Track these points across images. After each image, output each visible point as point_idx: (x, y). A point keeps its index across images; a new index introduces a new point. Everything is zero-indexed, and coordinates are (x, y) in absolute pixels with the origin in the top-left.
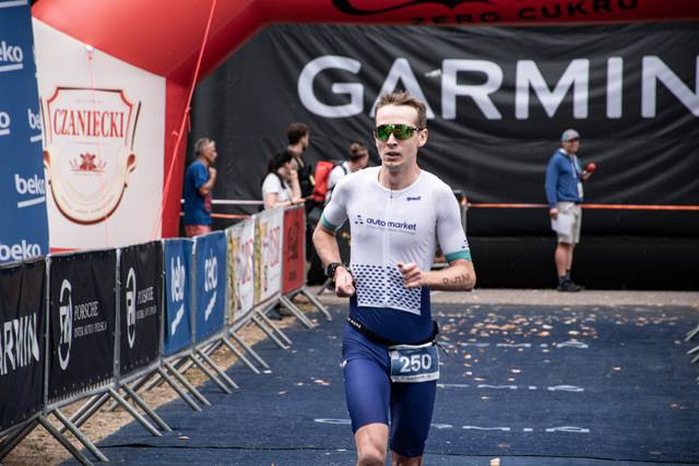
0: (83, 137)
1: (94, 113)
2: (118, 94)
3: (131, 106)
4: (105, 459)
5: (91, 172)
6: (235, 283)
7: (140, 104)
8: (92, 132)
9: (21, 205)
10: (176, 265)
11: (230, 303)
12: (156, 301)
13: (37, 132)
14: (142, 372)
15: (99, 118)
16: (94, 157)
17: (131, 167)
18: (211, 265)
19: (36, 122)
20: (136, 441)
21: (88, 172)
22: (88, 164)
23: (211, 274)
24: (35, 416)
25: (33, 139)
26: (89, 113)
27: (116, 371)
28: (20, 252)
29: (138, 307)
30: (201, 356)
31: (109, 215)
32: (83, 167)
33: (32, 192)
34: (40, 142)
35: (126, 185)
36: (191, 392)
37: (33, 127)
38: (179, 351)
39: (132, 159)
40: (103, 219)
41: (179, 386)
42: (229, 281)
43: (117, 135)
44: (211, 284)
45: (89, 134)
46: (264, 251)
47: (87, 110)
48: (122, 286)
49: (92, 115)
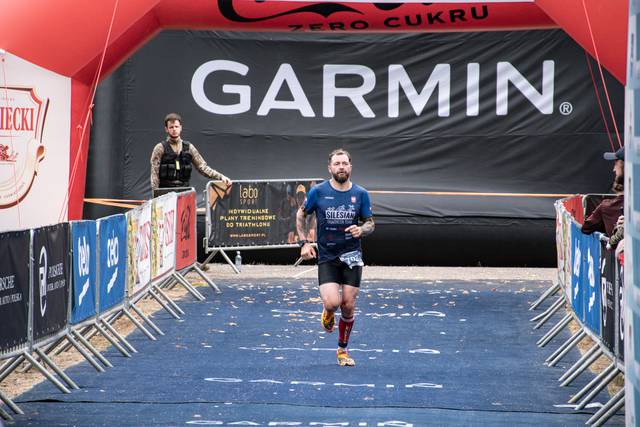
1: (7, 109)
2: (29, 93)
3: (40, 103)
4: (22, 412)
5: (4, 163)
6: (134, 260)
7: (48, 101)
8: (5, 126)
10: (82, 244)
11: (130, 278)
12: (65, 276)
14: (53, 338)
15: (11, 114)
16: (7, 147)
17: (40, 158)
18: (113, 244)
22: (2, 154)
23: (113, 252)
26: (3, 109)
27: (30, 337)
29: (49, 281)
30: (104, 325)
31: (20, 200)
35: (35, 173)
36: (95, 355)
38: (85, 320)
39: (41, 149)
40: (15, 203)
41: (85, 351)
42: (129, 259)
43: (27, 129)
44: (113, 261)
45: (2, 128)
46: (160, 232)
47: (1, 106)
48: (35, 262)
49: (5, 111)
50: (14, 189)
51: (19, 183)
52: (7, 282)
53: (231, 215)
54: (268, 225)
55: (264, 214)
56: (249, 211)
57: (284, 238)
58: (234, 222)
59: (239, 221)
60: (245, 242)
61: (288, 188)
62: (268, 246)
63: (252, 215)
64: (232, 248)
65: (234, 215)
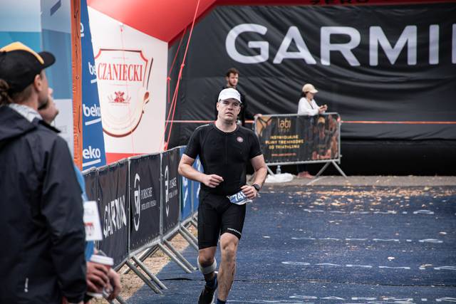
0: (116, 81)
1: (124, 66)
2: (139, 54)
3: (147, 61)
4: (166, 288)
5: (122, 104)
7: (152, 60)
8: (122, 78)
9: (87, 123)
13: (94, 77)
15: (127, 69)
16: (123, 94)
17: (146, 101)
19: (93, 70)
20: (178, 277)
21: (119, 104)
22: (120, 98)
24: (125, 260)
25: (92, 81)
26: (121, 65)
27: (161, 232)
28: (88, 154)
31: (133, 130)
32: (117, 100)
33: (93, 115)
34: (96, 83)
35: (143, 112)
37: (92, 74)
38: (186, 218)
39: (147, 95)
40: (130, 133)
43: (138, 80)
45: (120, 79)
47: (119, 63)
48: (163, 177)
49: (122, 67)
50: (129, 123)
51: (132, 119)
52: (148, 192)
53: (272, 140)
54: (298, 147)
55: (295, 139)
56: (285, 137)
57: (309, 156)
58: (275, 145)
59: (278, 144)
60: (283, 159)
61: (312, 121)
62: (298, 162)
63: (287, 140)
64: (273, 164)
65: (275, 140)
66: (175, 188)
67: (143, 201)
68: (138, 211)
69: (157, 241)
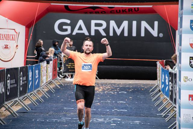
2: (14, 30)
3: (17, 33)
4: (18, 115)
6: (42, 76)
7: (19, 33)
10: (30, 72)
11: (41, 81)
12: (26, 80)
17: (17, 48)
18: (37, 72)
21: (6, 49)
22: (6, 47)
23: (37, 74)
24: (3, 105)
26: (7, 35)
27: (18, 96)
29: (23, 81)
31: (12, 59)
32: (5, 48)
35: (15, 52)
39: (17, 46)
40: (10, 60)
44: (37, 76)
46: (48, 69)
48: (20, 76)
50: (10, 57)
51: (11, 55)
52: (13, 81)
60: (74, 72)
65: (70, 64)
66: (25, 80)
67: (11, 84)
68: (9, 88)
69: (17, 99)
